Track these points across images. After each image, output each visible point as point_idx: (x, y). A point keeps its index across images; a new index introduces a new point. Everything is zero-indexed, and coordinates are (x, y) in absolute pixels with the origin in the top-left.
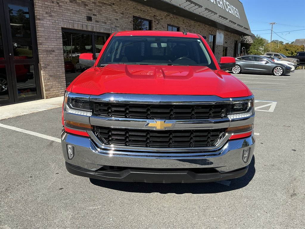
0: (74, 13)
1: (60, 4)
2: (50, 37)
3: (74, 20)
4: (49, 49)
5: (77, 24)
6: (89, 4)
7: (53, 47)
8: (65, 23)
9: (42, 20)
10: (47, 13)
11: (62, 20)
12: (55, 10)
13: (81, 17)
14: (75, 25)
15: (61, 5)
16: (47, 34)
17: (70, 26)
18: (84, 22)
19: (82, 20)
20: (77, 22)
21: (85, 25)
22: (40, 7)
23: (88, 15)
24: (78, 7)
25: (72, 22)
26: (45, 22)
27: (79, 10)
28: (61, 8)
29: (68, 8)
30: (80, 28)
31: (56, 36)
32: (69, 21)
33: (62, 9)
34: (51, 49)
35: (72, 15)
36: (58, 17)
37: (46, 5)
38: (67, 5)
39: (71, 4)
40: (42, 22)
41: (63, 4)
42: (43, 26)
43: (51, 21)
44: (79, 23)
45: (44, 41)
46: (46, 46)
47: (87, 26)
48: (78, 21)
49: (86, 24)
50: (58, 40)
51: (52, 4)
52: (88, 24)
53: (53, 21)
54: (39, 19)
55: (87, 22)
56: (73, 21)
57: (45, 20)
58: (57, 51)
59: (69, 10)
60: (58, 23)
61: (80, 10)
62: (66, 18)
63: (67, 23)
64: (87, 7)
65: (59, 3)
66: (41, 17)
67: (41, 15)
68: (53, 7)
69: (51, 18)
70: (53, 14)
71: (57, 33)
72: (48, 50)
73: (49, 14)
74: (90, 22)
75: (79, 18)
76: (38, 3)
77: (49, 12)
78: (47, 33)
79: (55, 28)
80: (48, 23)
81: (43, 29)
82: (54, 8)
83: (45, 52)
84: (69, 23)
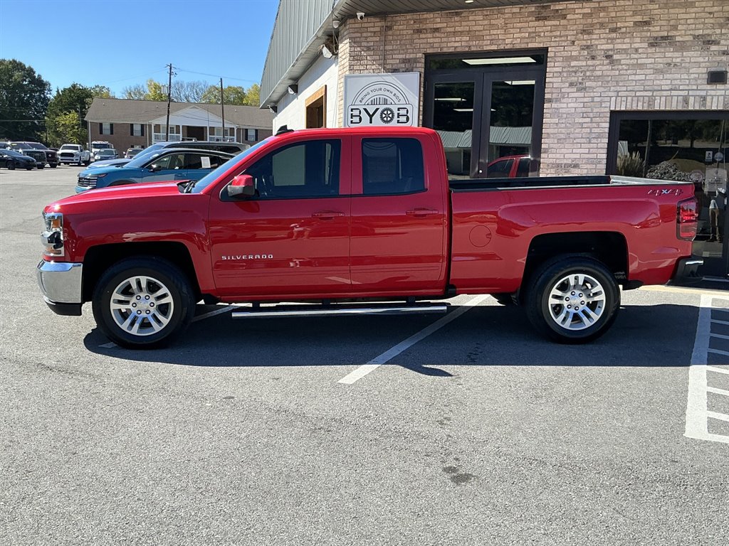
0: (658, 71)
1: (616, 57)
2: (571, 136)
3: (656, 88)
4: (565, 162)
5: (663, 99)
6: (723, 37)
7: (578, 156)
8: (624, 99)
9: (557, 100)
10: (571, 84)
11: (613, 94)
12: (599, 73)
13: (687, 77)
14: (657, 101)
15: (617, 60)
16: (563, 131)
17: (640, 104)
18: (695, 87)
19: (688, 85)
20: (665, 93)
21: (695, 96)
22: (555, 75)
23: (713, 69)
24: (676, 54)
25: (650, 94)
26: (565, 105)
27: (678, 60)
28: (616, 67)
29: (639, 61)
30: (675, 105)
31: (591, 132)
32: (638, 94)
33: (620, 67)
34: (569, 162)
35: (652, 77)
36: (602, 89)
37: (573, 67)
38: (636, 56)
39: (650, 50)
40: (554, 105)
41: (624, 56)
42: (556, 113)
43: (579, 100)
44: (674, 93)
45: (554, 146)
46: (558, 156)
47: (704, 98)
48: (671, 90)
49: (703, 93)
50: (593, 141)
51: (590, 63)
52: (713, 93)
53: (586, 100)
54: (550, 101)
55: (709, 87)
56: (653, 91)
57: (565, 100)
58: (585, 166)
59: (641, 66)
60: (601, 102)
61: (682, 60)
62: (629, 88)
63: (629, 98)
64: (714, 48)
65: (611, 56)
66: (554, 96)
67: (554, 91)
68: (591, 68)
69: (581, 94)
70: (588, 84)
71: (595, 125)
72: (562, 164)
73: (579, 86)
74: (720, 86)
75: (676, 82)
76: (554, 67)
77: (580, 81)
78: (566, 127)
79: (591, 115)
80: (570, 105)
81: (556, 120)
82: (593, 71)
83: (552, 168)
84: (635, 99)
